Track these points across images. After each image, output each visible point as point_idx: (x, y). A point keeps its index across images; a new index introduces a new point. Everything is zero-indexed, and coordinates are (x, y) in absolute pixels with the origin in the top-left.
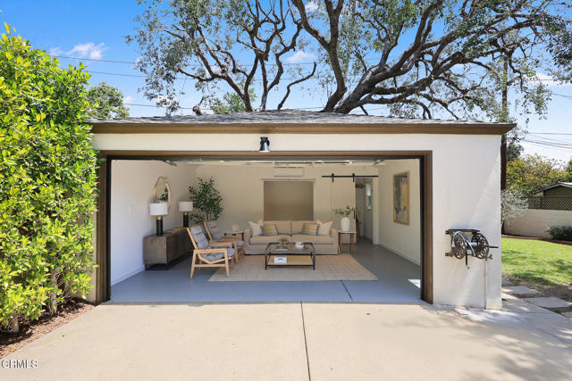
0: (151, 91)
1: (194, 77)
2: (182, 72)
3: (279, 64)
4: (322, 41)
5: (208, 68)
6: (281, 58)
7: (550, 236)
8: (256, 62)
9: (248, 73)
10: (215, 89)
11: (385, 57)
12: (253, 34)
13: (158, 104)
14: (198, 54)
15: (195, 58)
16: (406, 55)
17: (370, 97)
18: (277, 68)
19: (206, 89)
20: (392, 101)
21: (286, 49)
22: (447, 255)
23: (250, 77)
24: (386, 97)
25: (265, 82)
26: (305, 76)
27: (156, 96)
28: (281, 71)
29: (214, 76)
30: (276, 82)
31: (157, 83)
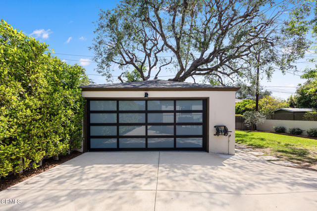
0: (100, 70)
1: (118, 63)
2: (113, 61)
3: (156, 57)
4: (173, 50)
5: (125, 59)
6: (157, 55)
7: (275, 131)
8: (146, 57)
9: (142, 61)
10: (128, 68)
11: (202, 55)
12: (144, 45)
13: (102, 75)
14: (121, 53)
15: (118, 55)
16: (211, 54)
17: (195, 72)
18: (155, 59)
19: (123, 68)
20: (204, 74)
21: (159, 51)
22: (214, 135)
23: (143, 63)
24: (202, 72)
25: (150, 65)
26: (168, 63)
27: (102, 72)
28: (157, 60)
29: (127, 63)
30: (155, 65)
31: (102, 66)
